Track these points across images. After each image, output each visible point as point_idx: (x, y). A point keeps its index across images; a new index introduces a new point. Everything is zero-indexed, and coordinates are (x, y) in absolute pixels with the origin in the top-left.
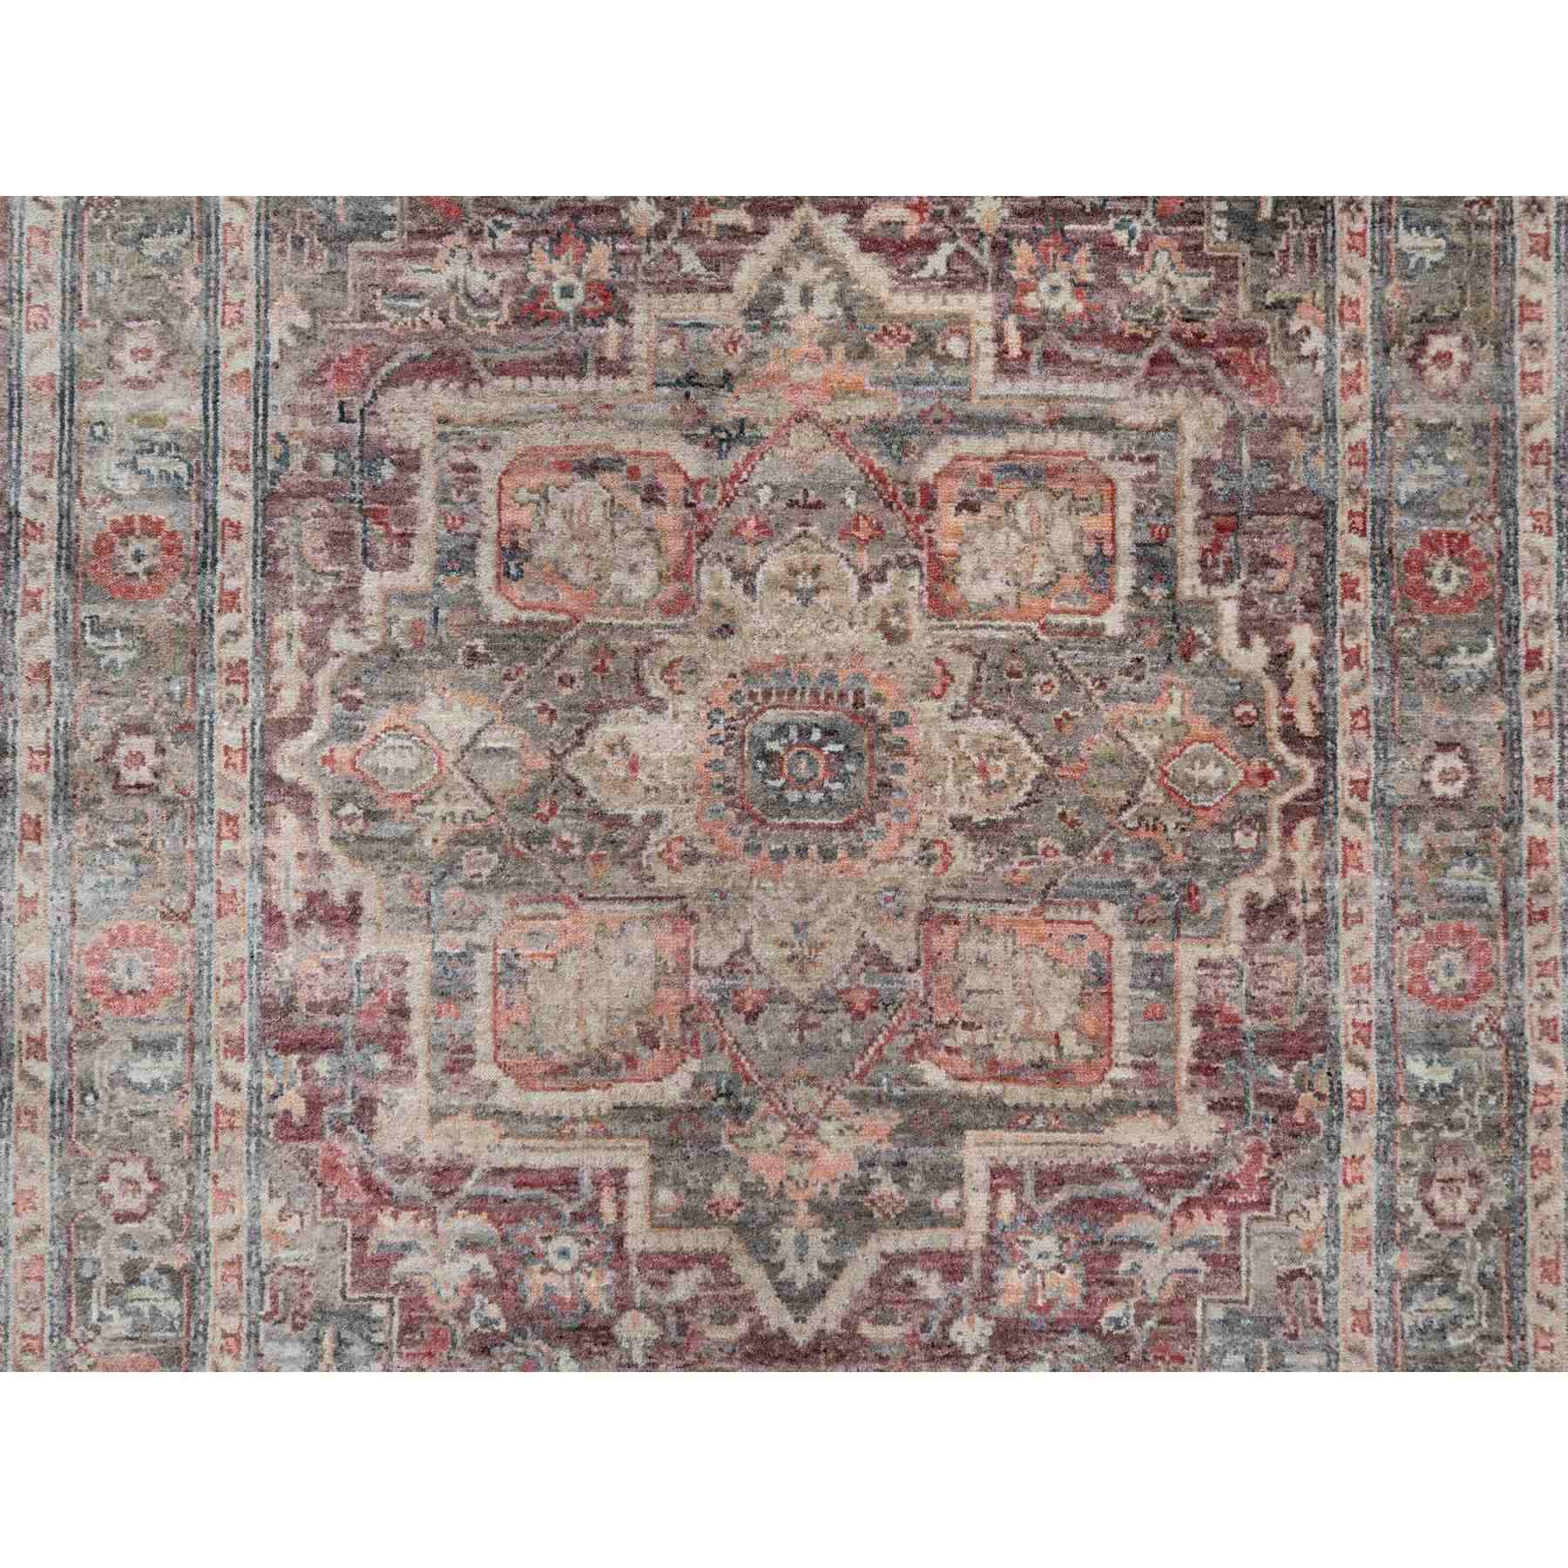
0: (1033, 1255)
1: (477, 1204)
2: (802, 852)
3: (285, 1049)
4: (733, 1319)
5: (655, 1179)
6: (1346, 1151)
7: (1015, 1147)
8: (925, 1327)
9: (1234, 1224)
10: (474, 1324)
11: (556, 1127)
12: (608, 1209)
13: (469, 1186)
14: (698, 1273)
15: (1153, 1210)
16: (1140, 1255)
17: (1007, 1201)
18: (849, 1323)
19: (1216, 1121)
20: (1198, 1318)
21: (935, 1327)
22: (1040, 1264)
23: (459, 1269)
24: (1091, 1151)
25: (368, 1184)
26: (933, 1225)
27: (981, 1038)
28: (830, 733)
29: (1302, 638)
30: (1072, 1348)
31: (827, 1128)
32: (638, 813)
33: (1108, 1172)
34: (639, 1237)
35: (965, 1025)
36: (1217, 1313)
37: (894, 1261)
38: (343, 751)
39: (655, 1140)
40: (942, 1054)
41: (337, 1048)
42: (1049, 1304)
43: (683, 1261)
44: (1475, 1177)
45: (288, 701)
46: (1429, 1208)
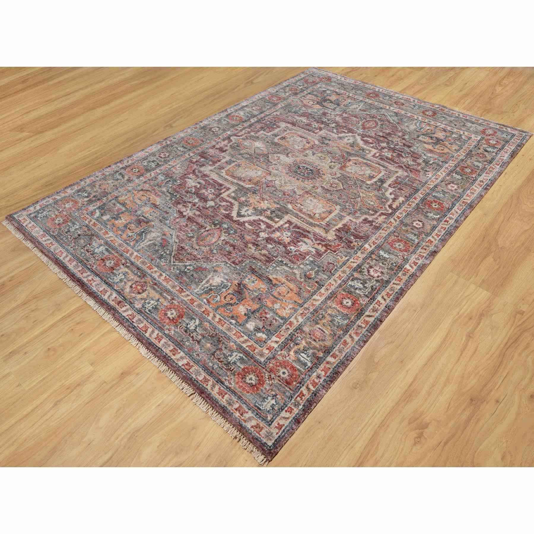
0: (285, 233)
1: (206, 181)
2: (294, 177)
3: (200, 156)
4: (227, 211)
5: (234, 192)
6: (358, 255)
7: (294, 220)
8: (256, 230)
9: (326, 251)
10: (189, 190)
11: (226, 180)
12: (223, 191)
13: (207, 178)
14: (228, 204)
15: (312, 240)
16: (304, 244)
17: (287, 225)
18: (244, 222)
19: (335, 237)
20: (307, 258)
21: (258, 231)
22: (285, 235)
23: (194, 184)
24: (308, 228)
25: (194, 171)
26: (271, 220)
27: (302, 207)
28: (311, 170)
29: (401, 199)
30: (279, 248)
31: (266, 202)
32: (273, 163)
33: (309, 232)
34: (224, 195)
35: (301, 204)
36: (311, 259)
37: (260, 220)
38: (241, 140)
39: (238, 188)
40: (294, 205)
41: (207, 159)
42: (281, 240)
43: (227, 201)
44: (382, 273)
45: (239, 134)
46: (369, 271)
